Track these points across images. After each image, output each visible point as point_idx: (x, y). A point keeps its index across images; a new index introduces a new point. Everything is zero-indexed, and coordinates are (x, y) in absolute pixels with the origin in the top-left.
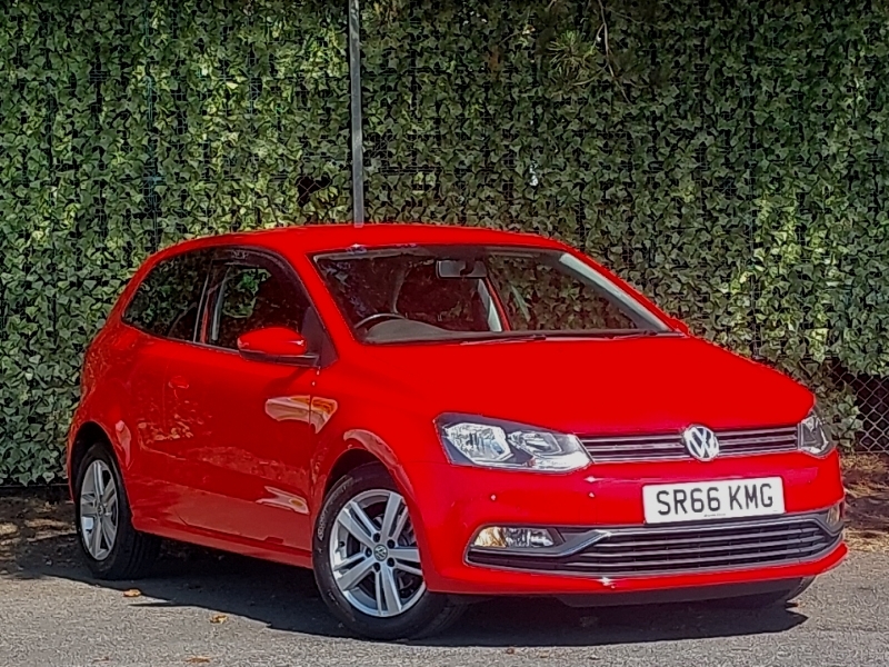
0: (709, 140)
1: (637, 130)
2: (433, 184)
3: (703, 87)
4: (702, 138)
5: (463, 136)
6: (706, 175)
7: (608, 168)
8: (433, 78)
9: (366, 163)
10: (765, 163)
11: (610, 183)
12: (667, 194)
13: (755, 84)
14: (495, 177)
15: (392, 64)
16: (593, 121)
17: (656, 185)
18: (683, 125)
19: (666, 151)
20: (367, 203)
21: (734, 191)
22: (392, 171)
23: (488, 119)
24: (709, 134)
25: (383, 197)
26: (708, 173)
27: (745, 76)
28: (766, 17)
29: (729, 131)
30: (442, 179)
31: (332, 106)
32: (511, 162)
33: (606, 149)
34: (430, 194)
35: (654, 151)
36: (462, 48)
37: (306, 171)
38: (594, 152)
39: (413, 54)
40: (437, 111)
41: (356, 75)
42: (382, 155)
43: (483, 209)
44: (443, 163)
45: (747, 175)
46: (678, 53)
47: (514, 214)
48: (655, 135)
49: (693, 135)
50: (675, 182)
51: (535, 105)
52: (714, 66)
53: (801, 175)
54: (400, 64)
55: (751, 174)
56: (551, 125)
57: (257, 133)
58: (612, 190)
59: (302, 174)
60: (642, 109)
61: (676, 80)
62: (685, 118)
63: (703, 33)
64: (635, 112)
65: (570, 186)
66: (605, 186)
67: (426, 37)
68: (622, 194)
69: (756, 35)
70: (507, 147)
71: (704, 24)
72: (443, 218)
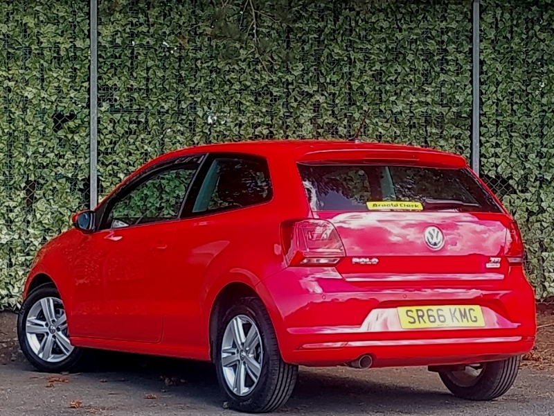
0: (322, 99)
1: (275, 91)
2: (143, 120)
3: (319, 64)
4: (318, 97)
5: (164, 90)
6: (320, 121)
7: (257, 114)
8: (145, 52)
9: (100, 105)
10: (357, 115)
11: (259, 124)
12: (294, 133)
13: (351, 62)
14: (184, 117)
15: (119, 41)
16: (248, 84)
17: (287, 127)
18: (306, 89)
19: (295, 105)
20: (99, 131)
21: (337, 132)
22: (117, 111)
23: (180, 80)
24: (323, 95)
25: (110, 128)
26: (321, 120)
27: (346, 59)
28: (360, 21)
29: (334, 94)
30: (149, 118)
31: (78, 67)
32: (195, 108)
33: (257, 102)
34: (141, 127)
35: (286, 105)
36: (165, 33)
37: (59, 109)
38: (248, 104)
39: (132, 35)
40: (147, 73)
41: (94, 47)
42: (110, 101)
43: (175, 137)
44: (150, 107)
45: (345, 122)
46: (304, 42)
47: (196, 142)
48: (288, 94)
49: (311, 96)
50: (300, 126)
51: (211, 72)
52: (326, 51)
53: (380, 124)
54: (123, 42)
55: (348, 121)
56: (221, 85)
57: (27, 83)
58: (259, 128)
59: (56, 111)
60: (280, 78)
61: (302, 60)
62: (307, 84)
63: (320, 31)
64: (275, 79)
65: (232, 125)
66: (255, 126)
67: (141, 24)
68: (265, 132)
69: (354, 33)
70: (192, 98)
71: (321, 24)
72: (150, 143)
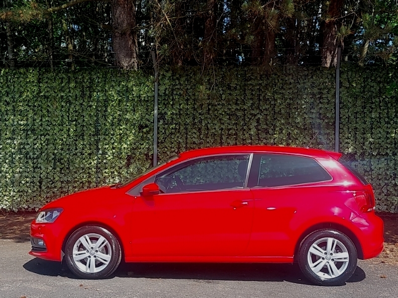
0: (261, 117)
1: (239, 114)
2: (178, 128)
3: (260, 100)
4: (259, 116)
5: (187, 114)
6: (259, 127)
7: (230, 124)
8: (179, 97)
9: (159, 121)
10: (278, 124)
11: (231, 129)
12: (247, 133)
13: (275, 100)
14: (196, 126)
15: (167, 92)
16: (226, 110)
17: (244, 130)
18: (253, 112)
19: (248, 120)
20: (158, 133)
21: (268, 132)
22: (166, 124)
23: (195, 109)
24: (261, 115)
25: (163, 132)
26: (260, 127)
27: (273, 98)
28: (280, 80)
29: (267, 114)
30: (181, 126)
31: (149, 104)
32: (201, 122)
33: (230, 119)
34: (177, 131)
35: (244, 120)
36: (188, 88)
37: (141, 123)
38: (226, 120)
39: (173, 90)
40: (180, 107)
41: (156, 96)
42: (164, 119)
43: (192, 135)
44: (181, 122)
45: (272, 128)
46: (252, 91)
47: (201, 137)
48: (245, 115)
49: (255, 115)
50: (250, 129)
51: (209, 105)
52: (263, 95)
53: (289, 128)
54: (169, 93)
55: (274, 127)
56: (213, 111)
57: (127, 111)
58: (231, 131)
59: (140, 124)
60: (241, 107)
61: (252, 99)
62: (254, 110)
63: (260, 84)
64: (239, 108)
65: (218, 129)
66: (229, 130)
67: (177, 85)
68: (234, 132)
69: (277, 86)
70: (200, 117)
71: (261, 82)
72: (181, 138)
